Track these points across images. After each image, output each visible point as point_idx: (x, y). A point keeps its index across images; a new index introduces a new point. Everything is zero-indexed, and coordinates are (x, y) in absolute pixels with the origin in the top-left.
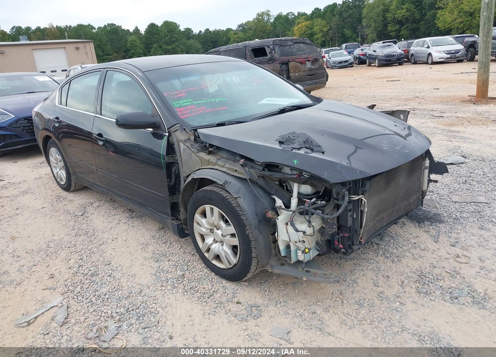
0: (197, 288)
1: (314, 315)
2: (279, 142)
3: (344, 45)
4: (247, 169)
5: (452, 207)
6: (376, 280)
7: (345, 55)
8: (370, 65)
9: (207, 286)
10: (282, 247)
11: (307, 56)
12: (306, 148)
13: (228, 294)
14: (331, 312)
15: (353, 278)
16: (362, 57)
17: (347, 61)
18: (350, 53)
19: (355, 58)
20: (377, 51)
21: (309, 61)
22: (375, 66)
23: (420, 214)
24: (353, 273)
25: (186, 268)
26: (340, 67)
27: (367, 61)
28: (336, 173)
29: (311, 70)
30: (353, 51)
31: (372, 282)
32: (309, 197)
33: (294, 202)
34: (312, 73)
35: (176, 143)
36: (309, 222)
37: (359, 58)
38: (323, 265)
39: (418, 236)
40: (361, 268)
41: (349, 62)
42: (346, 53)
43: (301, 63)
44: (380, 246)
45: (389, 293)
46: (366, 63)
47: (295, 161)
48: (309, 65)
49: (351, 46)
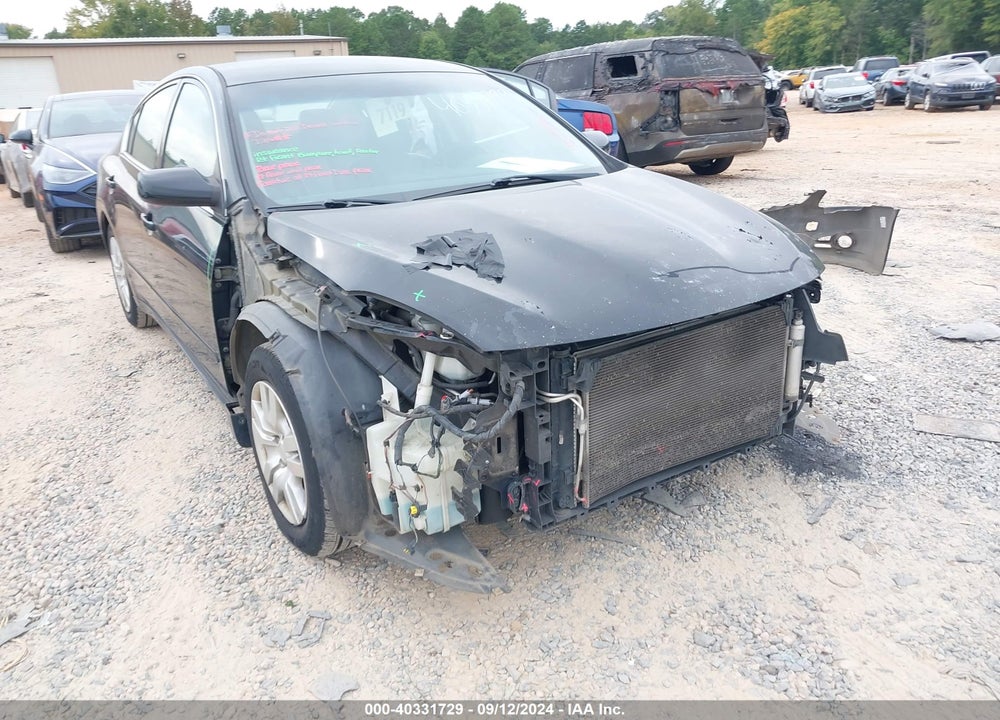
0: (230, 559)
1: (433, 658)
2: (418, 248)
3: (862, 62)
4: (330, 309)
5: (901, 441)
6: (618, 597)
7: (858, 84)
8: (911, 107)
9: (255, 555)
10: (382, 495)
11: (724, 78)
12: (468, 266)
13: (285, 581)
14: (472, 657)
15: (571, 582)
16: (897, 88)
17: (859, 97)
18: (872, 79)
19: (881, 92)
20: (933, 75)
21: (728, 88)
22: (922, 109)
23: (814, 452)
24: (577, 570)
25: (237, 511)
26: (842, 108)
27: (908, 97)
28: (499, 328)
29: (731, 108)
30: (880, 76)
31: (605, 599)
32: (460, 386)
33: (423, 395)
34: (732, 116)
35: (236, 240)
36: (436, 444)
37: (891, 91)
38: (523, 542)
39: (775, 505)
40: (600, 561)
41: (863, 100)
42: (863, 78)
43: (708, 92)
44: (671, 515)
45: (627, 633)
46: (903, 104)
47: (418, 295)
48: (727, 97)
49: (878, 64)
